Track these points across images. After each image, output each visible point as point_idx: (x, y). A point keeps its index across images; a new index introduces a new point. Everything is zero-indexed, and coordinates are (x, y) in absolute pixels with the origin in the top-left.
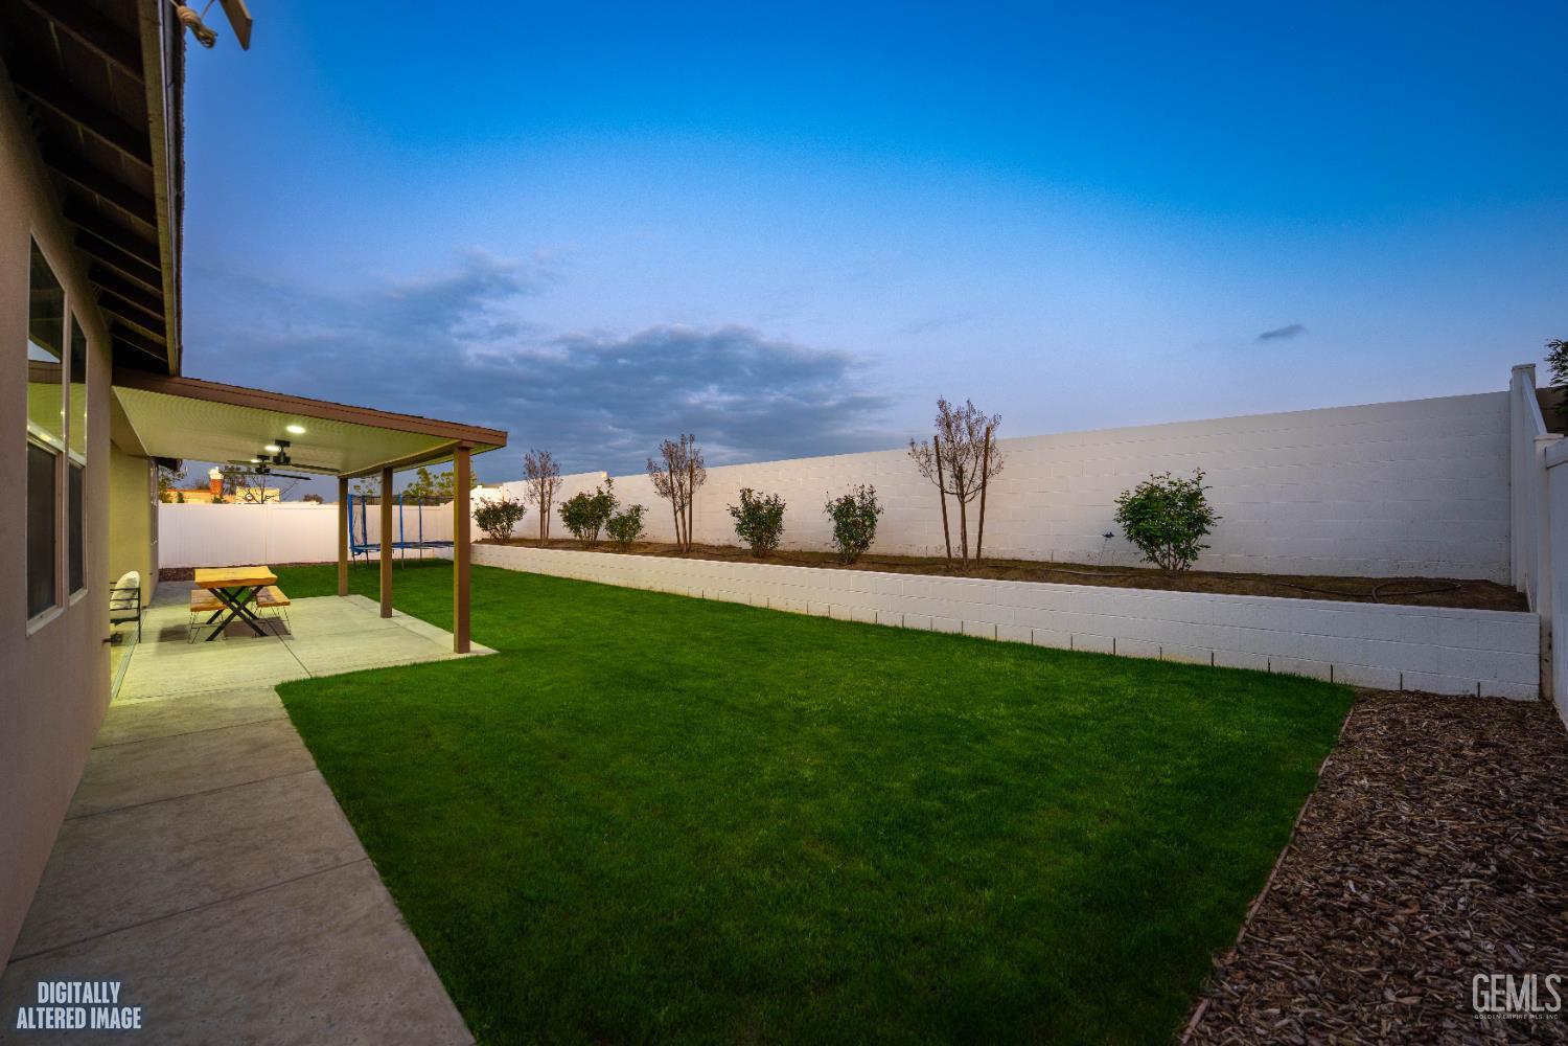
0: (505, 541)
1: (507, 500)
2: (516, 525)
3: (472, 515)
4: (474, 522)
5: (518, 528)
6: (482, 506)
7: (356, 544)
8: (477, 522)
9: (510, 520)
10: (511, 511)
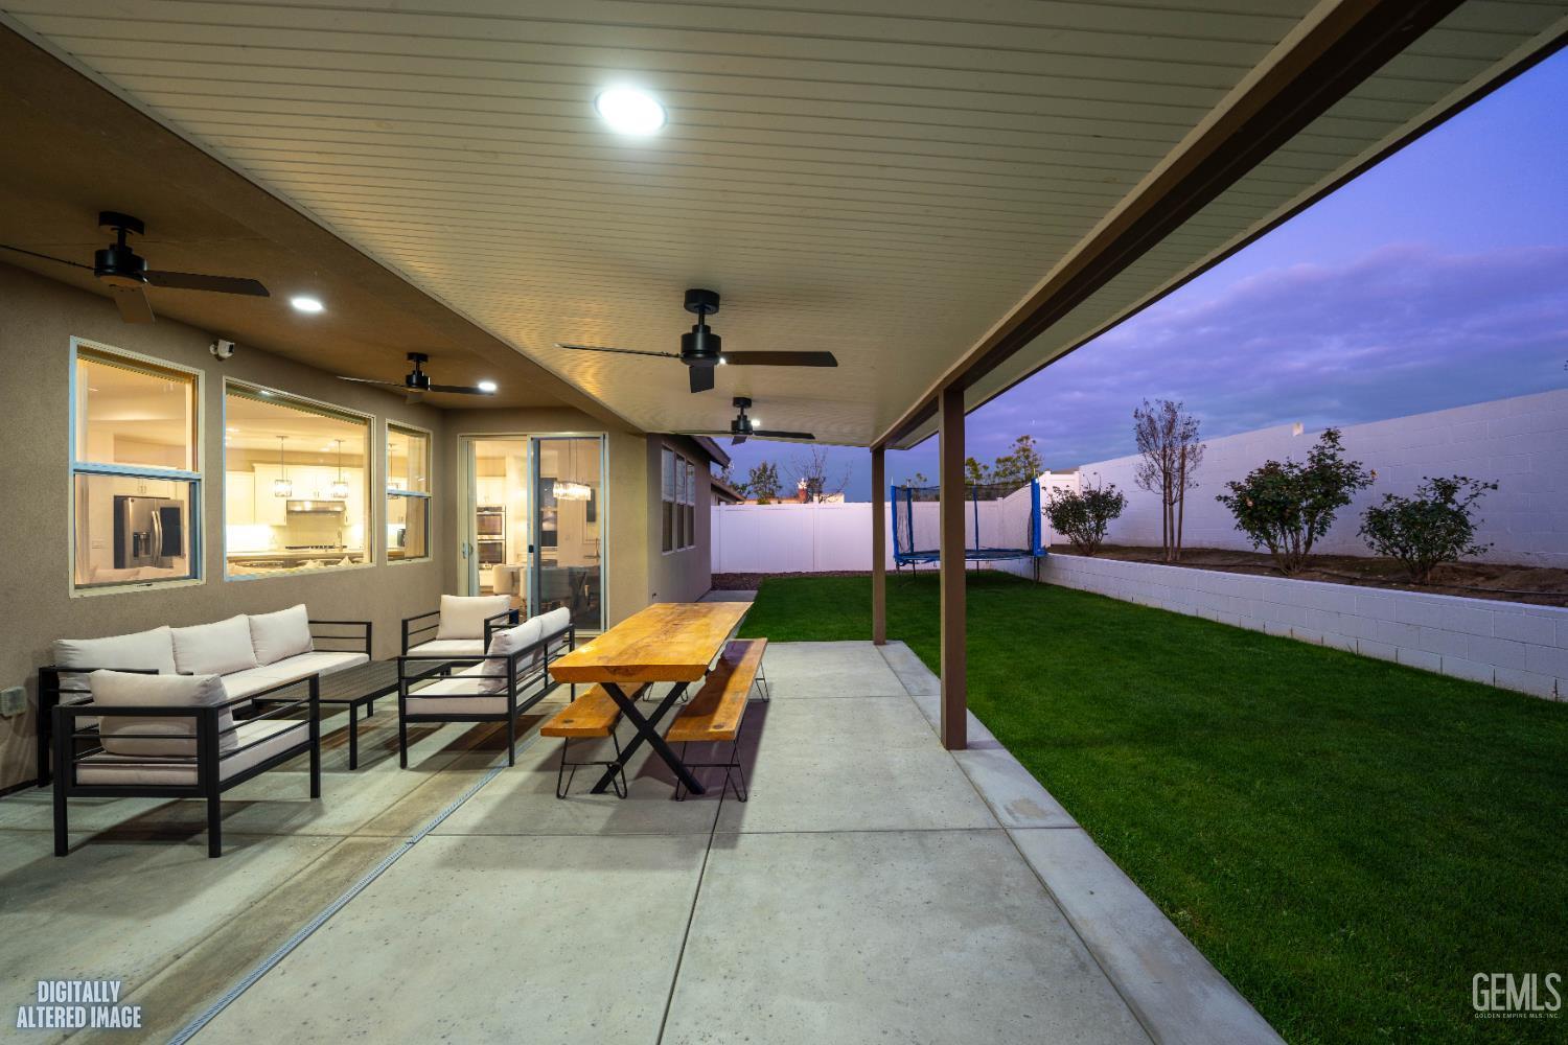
0: (1090, 549)
1: (1094, 487)
2: (1111, 525)
3: (1043, 511)
4: (1046, 522)
5: (1114, 530)
6: (1058, 499)
7: (900, 551)
8: (1050, 522)
9: (1100, 518)
10: (1103, 504)
